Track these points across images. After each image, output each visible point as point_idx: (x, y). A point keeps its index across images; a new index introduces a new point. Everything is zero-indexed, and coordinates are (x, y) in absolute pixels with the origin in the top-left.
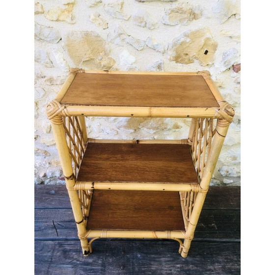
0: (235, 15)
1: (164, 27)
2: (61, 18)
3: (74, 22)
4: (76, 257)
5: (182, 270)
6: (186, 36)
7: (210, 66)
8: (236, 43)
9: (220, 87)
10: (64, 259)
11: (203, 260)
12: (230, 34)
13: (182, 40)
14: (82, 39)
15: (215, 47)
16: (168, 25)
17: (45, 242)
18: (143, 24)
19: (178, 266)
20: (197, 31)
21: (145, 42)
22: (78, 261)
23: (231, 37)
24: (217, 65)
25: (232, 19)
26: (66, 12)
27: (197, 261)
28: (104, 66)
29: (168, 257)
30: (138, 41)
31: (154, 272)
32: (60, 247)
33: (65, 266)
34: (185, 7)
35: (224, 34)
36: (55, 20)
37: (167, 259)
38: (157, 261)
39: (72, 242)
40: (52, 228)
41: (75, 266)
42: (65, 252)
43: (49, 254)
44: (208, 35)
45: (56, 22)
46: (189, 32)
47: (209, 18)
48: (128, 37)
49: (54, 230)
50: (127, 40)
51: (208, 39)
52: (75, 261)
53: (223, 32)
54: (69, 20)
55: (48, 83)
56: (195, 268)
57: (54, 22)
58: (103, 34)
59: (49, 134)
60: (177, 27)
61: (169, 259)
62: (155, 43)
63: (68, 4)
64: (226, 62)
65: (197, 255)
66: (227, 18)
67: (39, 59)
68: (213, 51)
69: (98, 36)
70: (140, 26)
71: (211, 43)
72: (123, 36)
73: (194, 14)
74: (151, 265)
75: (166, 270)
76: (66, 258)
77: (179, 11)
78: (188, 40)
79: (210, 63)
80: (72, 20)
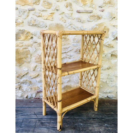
0: (114, 18)
1: (88, 22)
2: (48, 19)
3: (53, 20)
4: (48, 125)
5: (105, 129)
6: (97, 25)
7: (107, 38)
8: (116, 29)
9: (112, 47)
10: (42, 126)
11: (115, 126)
12: (114, 25)
13: (95, 27)
14: (55, 26)
15: (108, 30)
16: (89, 21)
17: (31, 119)
18: (80, 21)
19: (103, 128)
20: (101, 24)
21: (80, 28)
22: (49, 126)
23: (114, 26)
24: (110, 37)
25: (114, 19)
26: (50, 16)
27: (113, 126)
28: (63, 38)
29: (97, 125)
30: (78, 27)
31: (91, 130)
32: (39, 121)
33: (43, 128)
34: (96, 15)
35: (111, 25)
36: (46, 19)
37: (96, 126)
38: (91, 126)
39: (45, 120)
40: (34, 114)
41: (48, 128)
42: (42, 123)
43: (34, 124)
44: (105, 25)
45: (46, 20)
46: (98, 24)
47: (105, 19)
48: (73, 25)
49: (35, 115)
50: (73, 27)
51: (105, 27)
52: (48, 127)
53: (111, 24)
54: (51, 19)
55: (38, 45)
56: (112, 129)
57: (45, 20)
58: (64, 25)
59: (34, 72)
60: (93, 22)
61: (98, 126)
62: (84, 28)
63: (52, 13)
64: (113, 36)
65: (112, 124)
66: (112, 19)
67: (36, 35)
68: (108, 32)
69: (62, 25)
70: (78, 21)
71: (106, 28)
72: (72, 25)
73: (99, 17)
74: (89, 128)
75: (97, 130)
76: (43, 125)
77: (93, 16)
78: (97, 27)
79: (107, 36)
80: (52, 19)
